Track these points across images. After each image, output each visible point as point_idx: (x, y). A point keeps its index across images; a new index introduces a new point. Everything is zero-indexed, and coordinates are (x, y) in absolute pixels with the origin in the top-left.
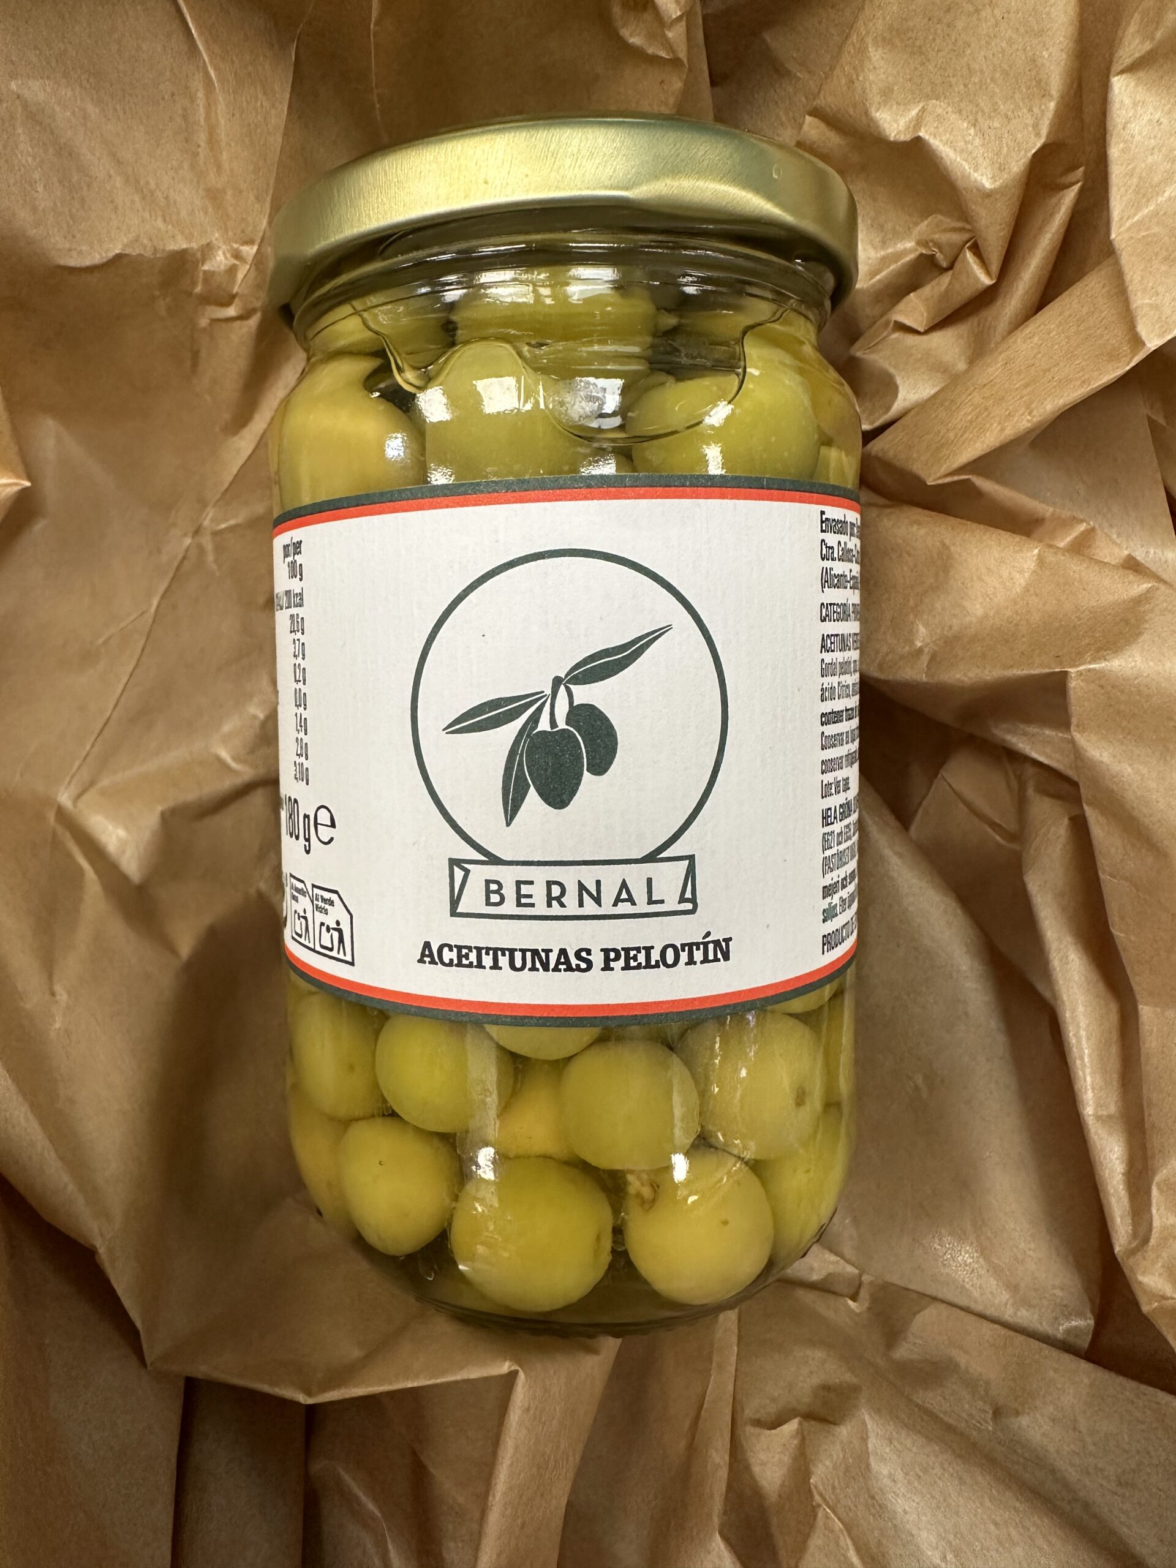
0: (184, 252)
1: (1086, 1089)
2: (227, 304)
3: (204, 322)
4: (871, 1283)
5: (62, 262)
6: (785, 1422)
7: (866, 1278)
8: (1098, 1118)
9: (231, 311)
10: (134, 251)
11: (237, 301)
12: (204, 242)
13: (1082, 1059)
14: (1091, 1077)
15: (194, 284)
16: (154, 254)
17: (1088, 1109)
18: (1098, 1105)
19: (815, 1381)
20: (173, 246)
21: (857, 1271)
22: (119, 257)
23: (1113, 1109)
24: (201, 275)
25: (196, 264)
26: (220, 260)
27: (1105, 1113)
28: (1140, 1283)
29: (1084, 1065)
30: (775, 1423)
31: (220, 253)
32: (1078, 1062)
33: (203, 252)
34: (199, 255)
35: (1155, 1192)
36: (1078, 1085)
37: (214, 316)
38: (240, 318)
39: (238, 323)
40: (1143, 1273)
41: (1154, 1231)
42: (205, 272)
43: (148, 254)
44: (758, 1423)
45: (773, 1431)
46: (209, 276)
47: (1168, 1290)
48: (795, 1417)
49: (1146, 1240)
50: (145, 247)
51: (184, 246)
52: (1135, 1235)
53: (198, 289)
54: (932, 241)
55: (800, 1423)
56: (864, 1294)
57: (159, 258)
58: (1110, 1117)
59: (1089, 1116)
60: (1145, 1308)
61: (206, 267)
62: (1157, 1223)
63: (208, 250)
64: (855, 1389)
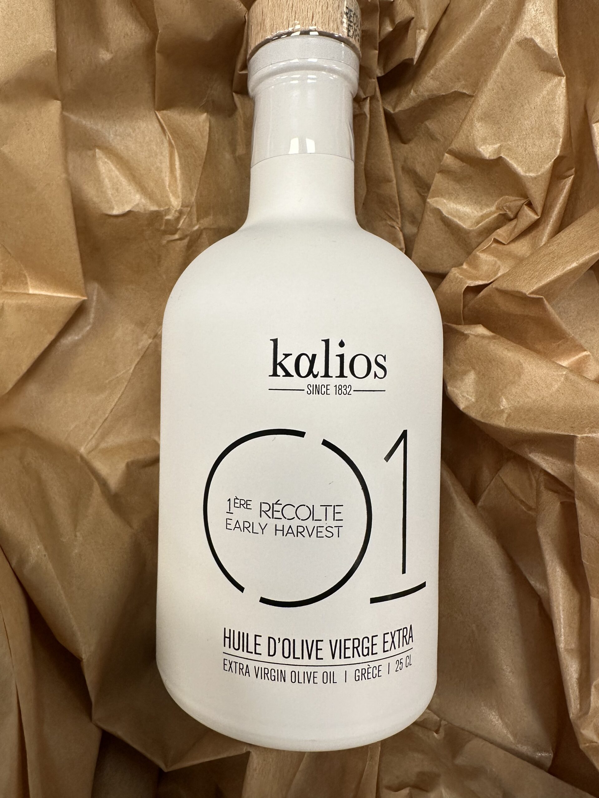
0: (157, 211)
1: (561, 635)
2: (174, 233)
3: (164, 242)
4: (445, 725)
6: (402, 789)
7: (443, 722)
8: (566, 650)
9: (177, 236)
10: (136, 210)
11: (179, 232)
12: (166, 205)
13: (560, 620)
14: (564, 629)
15: (161, 225)
16: (144, 211)
17: (562, 645)
18: (566, 643)
19: (417, 770)
20: (152, 209)
21: (438, 719)
22: (129, 212)
23: (573, 646)
24: (164, 221)
25: (162, 216)
26: (173, 215)
27: (569, 648)
28: (581, 733)
29: (560, 623)
30: (398, 789)
32: (558, 622)
33: (165, 212)
35: (593, 690)
36: (557, 633)
37: (168, 239)
38: (180, 239)
39: (179, 242)
40: (584, 729)
41: (591, 708)
42: (166, 220)
43: (142, 211)
44: (390, 788)
45: (397, 793)
46: (168, 221)
47: (595, 738)
48: (407, 787)
49: (587, 713)
50: (141, 208)
51: (158, 209)
52: (581, 709)
53: (163, 228)
54: (506, 206)
55: (410, 790)
56: (442, 730)
57: (147, 213)
58: (572, 650)
59: (562, 648)
60: (582, 746)
61: (166, 218)
62: (592, 705)
63: (168, 210)
64: (438, 776)
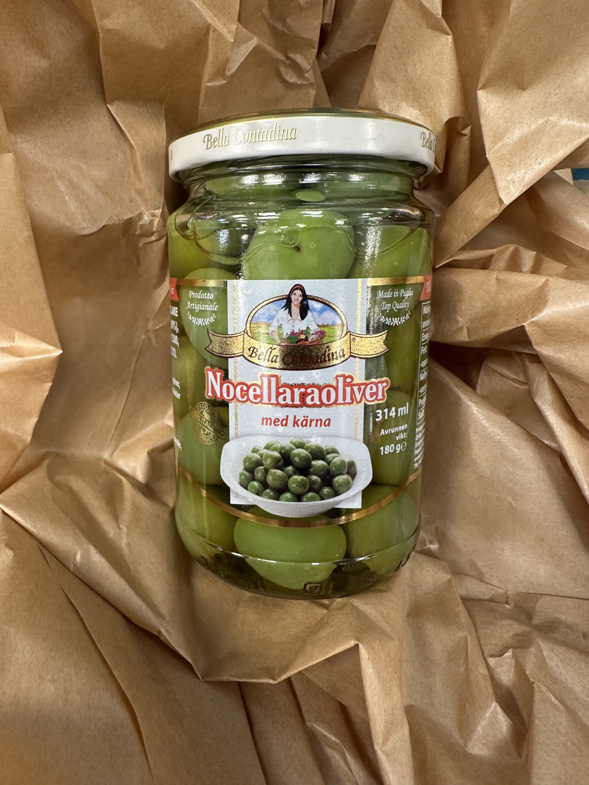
0: (131, 218)
2: (151, 236)
3: (141, 245)
5: (81, 234)
6: (506, 652)
9: (153, 238)
10: (111, 223)
11: (155, 234)
12: (138, 212)
15: (136, 231)
16: (119, 222)
20: (126, 217)
22: (104, 226)
24: (139, 226)
25: (136, 222)
26: (146, 218)
30: (502, 654)
31: (145, 215)
33: (138, 217)
34: (137, 219)
37: (146, 242)
38: (157, 240)
39: (156, 243)
42: (141, 225)
43: (117, 222)
44: (493, 656)
45: (502, 657)
46: (142, 226)
48: (509, 649)
50: (115, 220)
51: (131, 216)
53: (138, 232)
55: (513, 651)
56: (511, 601)
57: (121, 223)
61: (141, 223)
63: (140, 216)
64: (530, 633)
